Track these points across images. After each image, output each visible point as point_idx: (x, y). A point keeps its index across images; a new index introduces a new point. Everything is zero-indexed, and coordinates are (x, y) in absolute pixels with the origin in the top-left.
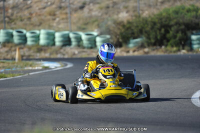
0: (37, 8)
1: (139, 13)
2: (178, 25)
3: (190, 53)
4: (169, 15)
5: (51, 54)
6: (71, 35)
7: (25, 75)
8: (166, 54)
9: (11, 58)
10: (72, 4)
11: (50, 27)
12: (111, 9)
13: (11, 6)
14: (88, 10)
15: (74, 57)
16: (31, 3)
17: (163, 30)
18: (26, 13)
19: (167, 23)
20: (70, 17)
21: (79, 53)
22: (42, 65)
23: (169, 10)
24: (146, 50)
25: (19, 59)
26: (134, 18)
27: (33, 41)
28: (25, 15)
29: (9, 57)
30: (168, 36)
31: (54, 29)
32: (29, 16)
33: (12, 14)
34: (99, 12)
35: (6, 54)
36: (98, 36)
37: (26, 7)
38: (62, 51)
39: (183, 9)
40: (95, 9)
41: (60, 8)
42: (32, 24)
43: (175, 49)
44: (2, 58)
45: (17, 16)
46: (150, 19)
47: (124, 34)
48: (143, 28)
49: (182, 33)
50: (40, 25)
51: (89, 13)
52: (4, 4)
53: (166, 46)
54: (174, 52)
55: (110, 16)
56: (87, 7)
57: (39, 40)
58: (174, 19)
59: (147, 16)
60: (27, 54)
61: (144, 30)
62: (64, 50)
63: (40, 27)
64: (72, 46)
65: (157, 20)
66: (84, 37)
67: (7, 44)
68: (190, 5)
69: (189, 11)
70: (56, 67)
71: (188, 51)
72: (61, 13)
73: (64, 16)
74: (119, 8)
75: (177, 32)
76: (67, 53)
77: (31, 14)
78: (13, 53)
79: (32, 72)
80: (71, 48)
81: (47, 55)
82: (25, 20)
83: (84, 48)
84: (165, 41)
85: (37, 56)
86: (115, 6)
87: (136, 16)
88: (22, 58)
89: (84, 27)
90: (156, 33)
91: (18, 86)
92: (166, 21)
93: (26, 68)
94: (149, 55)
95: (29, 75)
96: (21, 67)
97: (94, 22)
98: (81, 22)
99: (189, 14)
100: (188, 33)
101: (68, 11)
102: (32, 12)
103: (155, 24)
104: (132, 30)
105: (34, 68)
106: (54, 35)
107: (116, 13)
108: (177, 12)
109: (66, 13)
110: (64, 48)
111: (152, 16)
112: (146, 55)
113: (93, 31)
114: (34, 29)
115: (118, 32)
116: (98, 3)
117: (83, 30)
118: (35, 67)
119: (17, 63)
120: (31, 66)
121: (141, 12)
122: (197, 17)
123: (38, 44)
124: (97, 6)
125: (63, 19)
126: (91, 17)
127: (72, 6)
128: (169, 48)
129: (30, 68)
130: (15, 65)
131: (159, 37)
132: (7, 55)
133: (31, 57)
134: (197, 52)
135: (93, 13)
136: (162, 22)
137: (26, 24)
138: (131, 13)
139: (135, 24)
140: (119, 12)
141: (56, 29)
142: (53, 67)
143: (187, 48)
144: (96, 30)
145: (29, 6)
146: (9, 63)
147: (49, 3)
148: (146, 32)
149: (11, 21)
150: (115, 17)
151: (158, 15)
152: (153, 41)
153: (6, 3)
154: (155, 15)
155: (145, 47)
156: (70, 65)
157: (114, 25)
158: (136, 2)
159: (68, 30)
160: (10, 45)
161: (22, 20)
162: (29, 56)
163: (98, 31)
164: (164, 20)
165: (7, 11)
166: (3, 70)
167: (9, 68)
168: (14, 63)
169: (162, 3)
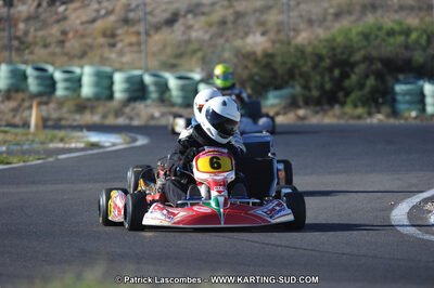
0: (78, 22)
1: (288, 36)
2: (367, 63)
3: (392, 121)
4: (351, 40)
5: (105, 116)
6: (148, 79)
7: (51, 159)
8: (342, 122)
9: (20, 123)
10: (151, 13)
11: (104, 61)
12: (230, 25)
13: (24, 15)
14: (182, 28)
15: (153, 123)
16: (66, 10)
17: (337, 72)
18: (55, 30)
19: (344, 57)
20: (146, 42)
21: (163, 115)
22: (85, 140)
23: (350, 30)
24: (301, 112)
25: (37, 126)
26: (277, 45)
27: (67, 89)
28: (51, 35)
29: (17, 120)
30: (347, 83)
31: (111, 66)
32: (61, 38)
33: (26, 33)
34: (206, 32)
35: (11, 115)
36: (202, 81)
37: (55, 18)
38: (127, 110)
39: (380, 29)
40: (197, 26)
41: (126, 21)
42: (66, 54)
43: (360, 111)
44: (4, 123)
45: (35, 37)
46: (309, 49)
47: (257, 78)
48: (294, 66)
49: (376, 79)
50: (83, 55)
51: (184, 33)
52: (9, 12)
53: (343, 104)
54: (359, 117)
55: (227, 41)
56: (181, 21)
57: (80, 86)
58: (360, 49)
59: (306, 42)
60: (55, 115)
61: (297, 71)
62: (133, 109)
63: (84, 61)
64: (149, 102)
65: (324, 52)
66: (173, 83)
67: (13, 95)
68: (394, 21)
69: (391, 33)
70: (114, 145)
71: (388, 116)
72: (127, 33)
73: (134, 39)
74: (247, 25)
75: (367, 77)
76: (138, 115)
77: (64, 33)
78: (26, 113)
79: (64, 153)
80: (146, 106)
81: (96, 119)
82: (53, 45)
83: (173, 105)
84: (341, 95)
85: (75, 120)
86: (240, 21)
87: (282, 42)
88: (45, 123)
89: (174, 61)
90: (323, 78)
91: (34, 183)
92: (343, 53)
93: (52, 146)
94: (307, 122)
95: (58, 160)
96: (42, 143)
97: (195, 52)
98: (169, 50)
99: (391, 40)
100: (389, 79)
101: (141, 28)
102: (68, 29)
103: (320, 58)
104: (274, 70)
105: (67, 146)
106: (110, 78)
107: (241, 34)
108: (366, 36)
109: (138, 34)
110: (132, 105)
111: (316, 43)
112: (300, 123)
113: (192, 71)
114: (71, 65)
115: (245, 74)
116: (203, 14)
117: (172, 67)
118: (70, 143)
119: (34, 134)
120: (62, 140)
121: (292, 34)
122: (407, 47)
123: (79, 95)
124: (203, 19)
125: (131, 45)
126: (188, 42)
127: (149, 18)
128: (348, 109)
129: (61, 145)
130: (30, 137)
131: (328, 86)
132: (14, 116)
133: (63, 123)
134: (406, 119)
135: (194, 35)
136: (335, 55)
137: (54, 54)
138: (272, 35)
139: (279, 59)
140: (246, 34)
141: (117, 65)
142: (107, 144)
143: (386, 109)
144: (198, 70)
145: (60, 17)
146: (16, 134)
147: (103, 12)
148: (302, 75)
149: (22, 47)
150: (238, 43)
151: (327, 41)
152: (315, 93)
153: (12, 11)
154: (320, 41)
155: (299, 107)
156: (142, 141)
157: (235, 60)
158: (281, 12)
159: (140, 68)
160: (20, 96)
161: (46, 46)
162: (60, 119)
163: (203, 70)
164: (339, 51)
165: (16, 25)
166: (4, 149)
167: (17, 144)
168: (27, 134)
169: (337, 16)
